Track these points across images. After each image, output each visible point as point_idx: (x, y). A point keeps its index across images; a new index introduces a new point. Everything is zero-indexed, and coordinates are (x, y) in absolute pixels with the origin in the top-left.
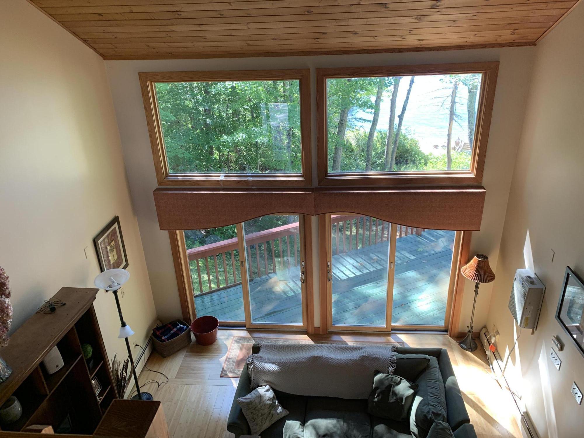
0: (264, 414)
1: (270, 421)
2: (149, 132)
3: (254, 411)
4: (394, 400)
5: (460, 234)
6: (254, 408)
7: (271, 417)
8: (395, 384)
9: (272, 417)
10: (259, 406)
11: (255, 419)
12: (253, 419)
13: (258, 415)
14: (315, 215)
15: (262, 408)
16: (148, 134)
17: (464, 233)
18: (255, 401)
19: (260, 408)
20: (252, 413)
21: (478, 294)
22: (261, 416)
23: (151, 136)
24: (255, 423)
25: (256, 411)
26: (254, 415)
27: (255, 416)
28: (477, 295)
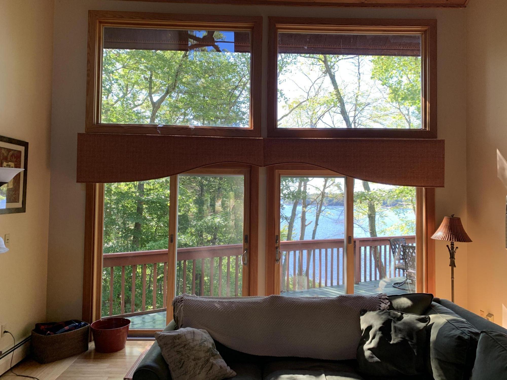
0: (199, 359)
1: (207, 374)
2: (87, 70)
3: (182, 349)
4: (400, 339)
5: (422, 190)
6: (183, 345)
7: (209, 368)
8: (396, 319)
9: (211, 368)
10: (192, 344)
11: (184, 362)
12: (180, 362)
13: (188, 357)
14: (264, 166)
15: (197, 348)
16: (86, 73)
17: (426, 189)
18: (185, 335)
19: (193, 348)
20: (178, 352)
21: (455, 266)
22: (194, 360)
23: (88, 75)
24: (182, 369)
25: (187, 351)
26: (182, 355)
27: (183, 357)
28: (454, 268)
